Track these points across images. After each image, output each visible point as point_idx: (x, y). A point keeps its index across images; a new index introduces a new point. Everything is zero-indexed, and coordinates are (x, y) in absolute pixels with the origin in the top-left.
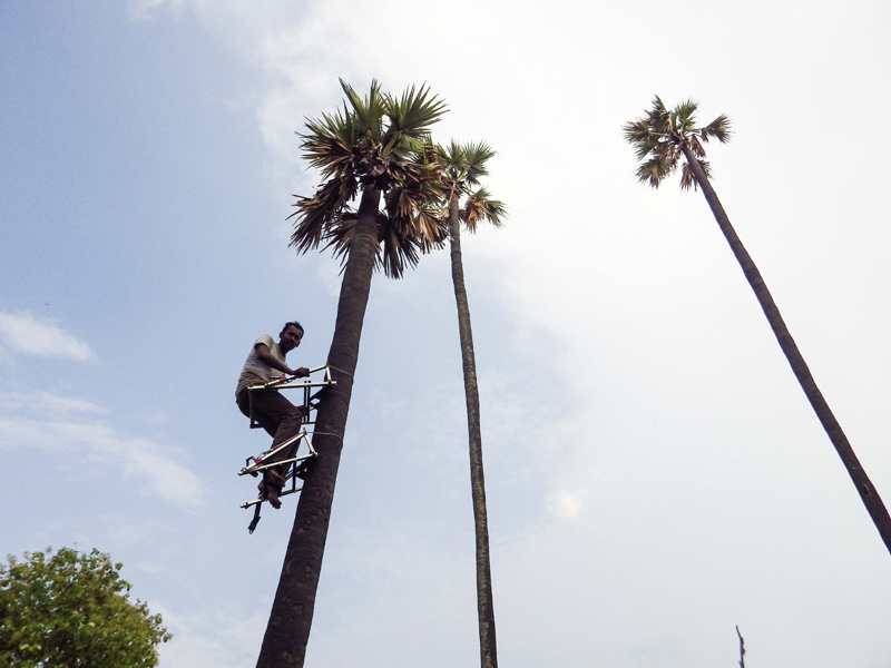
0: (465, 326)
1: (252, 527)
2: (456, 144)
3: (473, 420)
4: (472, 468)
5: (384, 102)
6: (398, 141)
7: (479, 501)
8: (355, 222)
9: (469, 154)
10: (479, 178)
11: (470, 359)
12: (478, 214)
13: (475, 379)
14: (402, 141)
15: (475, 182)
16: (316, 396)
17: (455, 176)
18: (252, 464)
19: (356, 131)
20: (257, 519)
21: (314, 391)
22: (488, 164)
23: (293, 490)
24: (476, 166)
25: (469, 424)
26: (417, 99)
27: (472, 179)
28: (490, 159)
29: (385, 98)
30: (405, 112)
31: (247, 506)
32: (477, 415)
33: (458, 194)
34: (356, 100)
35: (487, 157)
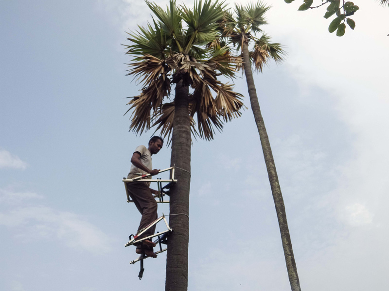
0: (266, 147)
1: (141, 276)
2: (239, 6)
3: (282, 221)
4: (286, 258)
5: (181, 11)
6: (195, 39)
7: (295, 283)
8: (173, 108)
9: (250, 12)
10: (261, 27)
11: (273, 173)
12: (263, 59)
13: (279, 187)
14: (199, 37)
15: (259, 30)
16: (166, 187)
17: (243, 30)
18: (133, 239)
19: (164, 36)
20: (142, 270)
21: (164, 185)
22: (265, 16)
23: (161, 251)
24: (257, 20)
25: (280, 224)
26: (205, 5)
27: (255, 29)
28: (267, 13)
29: (181, 8)
30: (197, 17)
31: (134, 263)
32: (284, 216)
33: (246, 43)
34: (160, 14)
35: (264, 11)
